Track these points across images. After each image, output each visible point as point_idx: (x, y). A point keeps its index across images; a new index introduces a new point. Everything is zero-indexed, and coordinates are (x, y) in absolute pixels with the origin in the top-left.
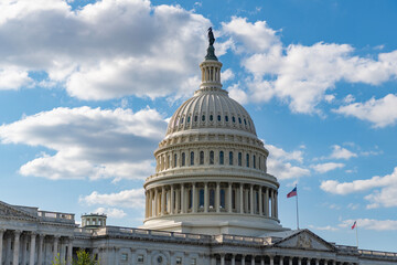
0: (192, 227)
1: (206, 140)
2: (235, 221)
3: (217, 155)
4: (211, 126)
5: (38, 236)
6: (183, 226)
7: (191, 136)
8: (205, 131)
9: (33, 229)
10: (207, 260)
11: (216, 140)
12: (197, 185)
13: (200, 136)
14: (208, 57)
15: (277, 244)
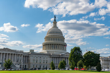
0: (49, 52)
1: (52, 36)
2: (56, 51)
3: (54, 39)
4: (53, 34)
5: (17, 54)
6: (47, 52)
7: (50, 36)
8: (52, 35)
9: (16, 53)
10: (49, 58)
11: (54, 36)
12: (52, 44)
13: (51, 36)
14: (54, 21)
15: (62, 55)
